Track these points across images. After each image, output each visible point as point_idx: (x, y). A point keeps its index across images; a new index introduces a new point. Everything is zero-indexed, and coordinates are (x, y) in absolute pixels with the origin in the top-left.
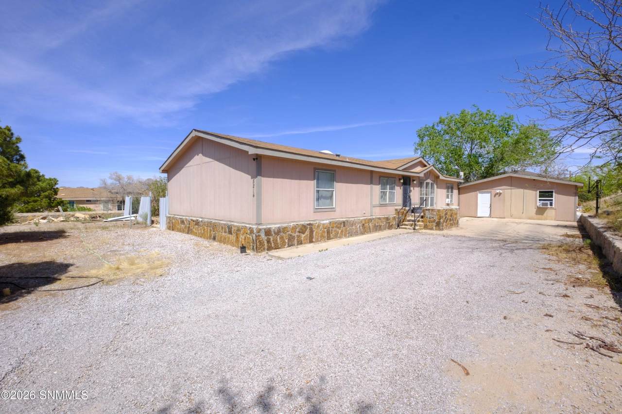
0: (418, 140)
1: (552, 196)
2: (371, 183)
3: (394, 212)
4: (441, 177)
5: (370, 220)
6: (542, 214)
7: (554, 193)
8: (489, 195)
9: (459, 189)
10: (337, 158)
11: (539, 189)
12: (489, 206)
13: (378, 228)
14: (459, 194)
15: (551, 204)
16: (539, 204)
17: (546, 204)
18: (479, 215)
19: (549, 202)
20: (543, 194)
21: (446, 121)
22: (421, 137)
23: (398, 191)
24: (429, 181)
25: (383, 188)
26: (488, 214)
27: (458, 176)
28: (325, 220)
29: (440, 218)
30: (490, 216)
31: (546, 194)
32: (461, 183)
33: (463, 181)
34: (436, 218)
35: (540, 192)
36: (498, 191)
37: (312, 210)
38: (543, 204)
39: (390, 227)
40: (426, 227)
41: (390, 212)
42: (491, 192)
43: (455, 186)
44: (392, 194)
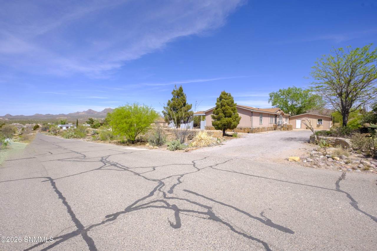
0: (270, 98)
1: (322, 121)
2: (268, 117)
3: (273, 126)
4: (285, 114)
5: (268, 128)
6: (319, 127)
7: (323, 120)
8: (300, 120)
9: (289, 118)
10: (258, 110)
11: (318, 118)
12: (300, 124)
13: (270, 130)
14: (289, 120)
15: (322, 124)
16: (318, 123)
17: (320, 124)
18: (297, 128)
19: (321, 123)
20: (319, 120)
21: (282, 91)
22: (271, 96)
23: (274, 119)
24: (281, 116)
25: (271, 118)
26: (300, 127)
27: (289, 114)
28: (261, 127)
29: (288, 127)
30: (301, 128)
31: (320, 120)
32: (290, 116)
33: (290, 115)
34: (287, 127)
35: (318, 120)
36: (304, 119)
37: (259, 124)
38: (319, 124)
39: (272, 130)
40: (284, 130)
41: (272, 125)
42: (301, 120)
43: (288, 117)
44: (273, 120)
